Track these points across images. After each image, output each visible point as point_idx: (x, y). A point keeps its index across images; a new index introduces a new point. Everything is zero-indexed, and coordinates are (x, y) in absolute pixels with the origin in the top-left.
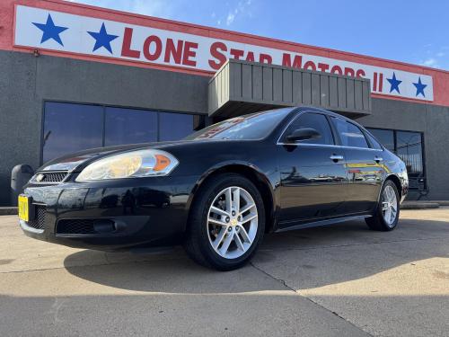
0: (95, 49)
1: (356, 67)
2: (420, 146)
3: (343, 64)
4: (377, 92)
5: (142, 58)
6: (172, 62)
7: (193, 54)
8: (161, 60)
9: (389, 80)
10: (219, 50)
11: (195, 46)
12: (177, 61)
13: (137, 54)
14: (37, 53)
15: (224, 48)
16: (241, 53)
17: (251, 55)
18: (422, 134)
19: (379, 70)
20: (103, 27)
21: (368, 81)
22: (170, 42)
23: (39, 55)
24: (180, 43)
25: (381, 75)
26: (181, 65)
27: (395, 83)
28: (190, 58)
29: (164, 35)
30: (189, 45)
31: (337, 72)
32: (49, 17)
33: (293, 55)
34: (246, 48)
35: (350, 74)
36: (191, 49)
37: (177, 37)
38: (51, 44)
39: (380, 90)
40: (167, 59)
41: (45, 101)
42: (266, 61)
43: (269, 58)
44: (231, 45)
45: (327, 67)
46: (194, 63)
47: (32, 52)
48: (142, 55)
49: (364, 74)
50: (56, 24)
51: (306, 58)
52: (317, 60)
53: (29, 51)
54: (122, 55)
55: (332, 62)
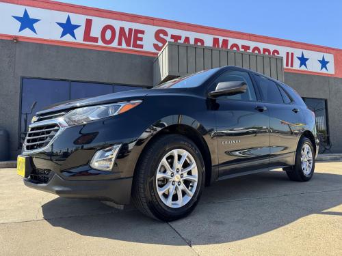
0: (62, 36)
1: (272, 48)
2: (324, 111)
3: (262, 46)
4: (289, 67)
5: (100, 43)
6: (124, 46)
7: (141, 39)
8: (115, 44)
9: (299, 58)
10: (161, 35)
11: (142, 32)
12: (128, 45)
13: (95, 40)
14: (16, 40)
15: (166, 34)
16: (180, 38)
17: (187, 39)
18: (326, 101)
19: (290, 50)
20: (69, 19)
21: (282, 59)
22: (122, 29)
23: (17, 41)
24: (130, 30)
25: (292, 54)
26: (131, 48)
27: (303, 61)
28: (139, 42)
29: (117, 24)
30: (137, 32)
31: (256, 52)
32: (26, 11)
33: (221, 39)
34: (184, 34)
35: (267, 53)
36: (139, 35)
37: (127, 25)
38: (27, 33)
39: (292, 66)
40: (120, 44)
41: (23, 78)
42: (199, 44)
43: (202, 41)
44: (171, 31)
45: (248, 48)
46: (141, 46)
47: (12, 39)
48: (100, 40)
49: (278, 53)
50: (31, 16)
51: (231, 41)
52: (240, 42)
53: (9, 39)
54: (84, 40)
55: (252, 44)
